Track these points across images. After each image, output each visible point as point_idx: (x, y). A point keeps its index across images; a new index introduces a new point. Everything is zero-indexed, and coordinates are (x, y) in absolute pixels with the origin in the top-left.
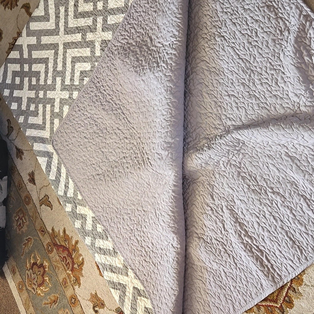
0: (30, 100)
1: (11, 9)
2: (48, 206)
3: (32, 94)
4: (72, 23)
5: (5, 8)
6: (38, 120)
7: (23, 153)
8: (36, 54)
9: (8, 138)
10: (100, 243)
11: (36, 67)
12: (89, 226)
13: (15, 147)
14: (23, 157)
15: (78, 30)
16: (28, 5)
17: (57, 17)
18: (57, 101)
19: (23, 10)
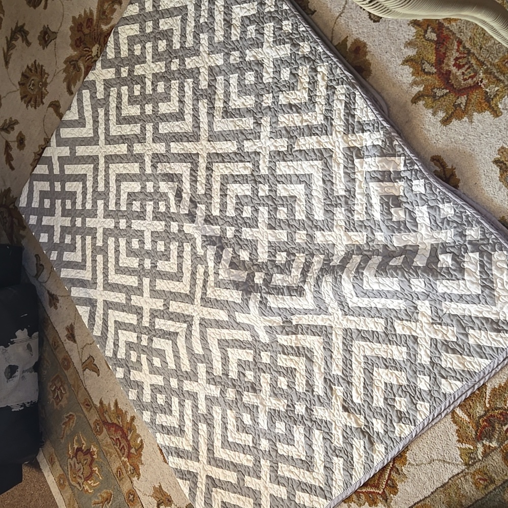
0: (64, 230)
1: (35, 108)
2: (93, 371)
3: (67, 222)
4: (115, 130)
5: (27, 106)
6: (76, 257)
7: (58, 300)
8: (70, 169)
9: (37, 279)
10: (162, 419)
11: (70, 186)
12: (147, 397)
13: (47, 292)
14: (58, 305)
15: (123, 139)
16: (57, 104)
17: (96, 121)
18: (100, 232)
19: (51, 110)
